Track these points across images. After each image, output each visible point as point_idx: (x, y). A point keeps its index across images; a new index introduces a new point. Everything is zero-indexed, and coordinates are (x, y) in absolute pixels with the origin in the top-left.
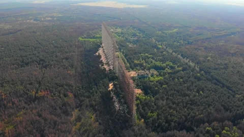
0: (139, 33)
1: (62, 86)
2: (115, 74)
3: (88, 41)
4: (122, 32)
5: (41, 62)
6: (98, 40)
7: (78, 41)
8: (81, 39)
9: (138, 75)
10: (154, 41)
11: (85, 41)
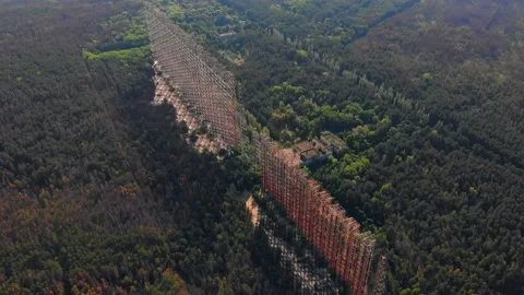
0: (229, 13)
1: (130, 247)
2: (247, 167)
3: (113, 59)
4: (187, 16)
5: (22, 166)
6: (139, 52)
7: (88, 64)
8: (92, 56)
9: (302, 158)
10: (279, 35)
11: (104, 60)
